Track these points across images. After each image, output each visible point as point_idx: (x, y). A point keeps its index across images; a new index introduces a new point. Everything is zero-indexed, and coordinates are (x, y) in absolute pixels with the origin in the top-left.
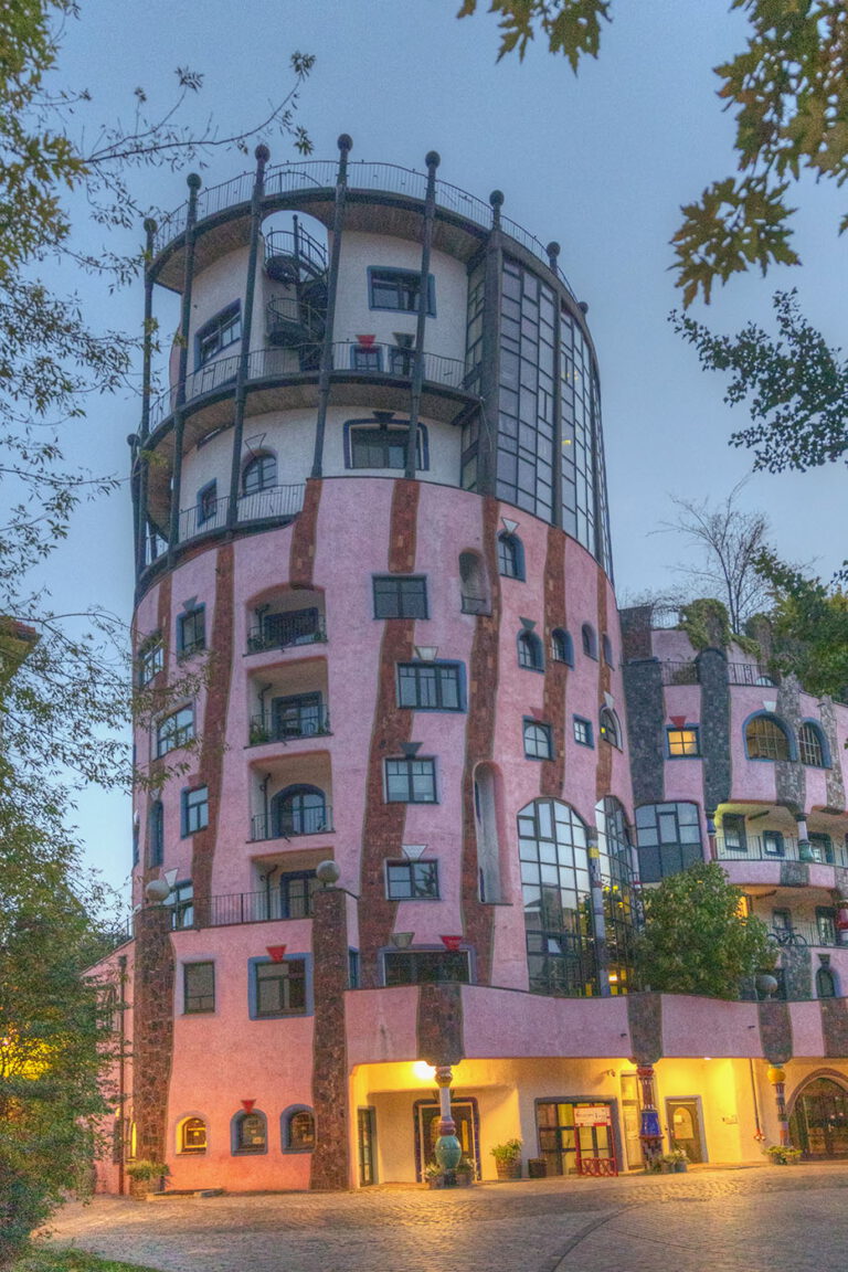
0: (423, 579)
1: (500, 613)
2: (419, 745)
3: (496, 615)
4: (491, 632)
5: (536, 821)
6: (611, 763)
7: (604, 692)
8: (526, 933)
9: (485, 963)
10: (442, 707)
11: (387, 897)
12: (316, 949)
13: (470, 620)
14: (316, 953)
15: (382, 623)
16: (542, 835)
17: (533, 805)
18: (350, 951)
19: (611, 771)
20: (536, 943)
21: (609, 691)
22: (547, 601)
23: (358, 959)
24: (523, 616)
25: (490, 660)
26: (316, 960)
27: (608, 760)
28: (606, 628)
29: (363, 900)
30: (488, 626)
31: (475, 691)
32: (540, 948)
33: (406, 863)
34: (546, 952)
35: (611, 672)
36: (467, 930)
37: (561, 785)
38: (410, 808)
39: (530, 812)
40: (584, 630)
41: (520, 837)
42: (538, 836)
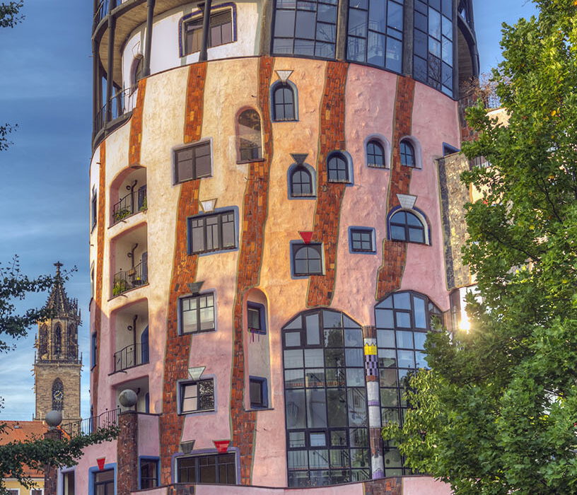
0: (207, 143)
1: (271, 156)
3: (267, 159)
4: (262, 174)
5: (303, 332)
6: (403, 261)
7: (398, 195)
8: (288, 432)
9: (248, 461)
10: (222, 248)
11: (179, 412)
12: (119, 458)
13: (244, 169)
14: (119, 464)
15: (179, 187)
16: (309, 343)
17: (300, 317)
18: (143, 460)
19: (402, 268)
20: (299, 440)
21: (406, 193)
22: (323, 132)
23: (160, 464)
24: (294, 152)
25: (260, 199)
26: (119, 469)
27: (399, 258)
28: (408, 132)
29: (163, 416)
30: (259, 169)
31: (246, 229)
32: (303, 443)
33: (193, 383)
34: (308, 447)
35: (413, 172)
36: (234, 435)
37: (330, 295)
38: (194, 337)
39: (297, 324)
40: (375, 142)
41: (284, 348)
42: (304, 345)
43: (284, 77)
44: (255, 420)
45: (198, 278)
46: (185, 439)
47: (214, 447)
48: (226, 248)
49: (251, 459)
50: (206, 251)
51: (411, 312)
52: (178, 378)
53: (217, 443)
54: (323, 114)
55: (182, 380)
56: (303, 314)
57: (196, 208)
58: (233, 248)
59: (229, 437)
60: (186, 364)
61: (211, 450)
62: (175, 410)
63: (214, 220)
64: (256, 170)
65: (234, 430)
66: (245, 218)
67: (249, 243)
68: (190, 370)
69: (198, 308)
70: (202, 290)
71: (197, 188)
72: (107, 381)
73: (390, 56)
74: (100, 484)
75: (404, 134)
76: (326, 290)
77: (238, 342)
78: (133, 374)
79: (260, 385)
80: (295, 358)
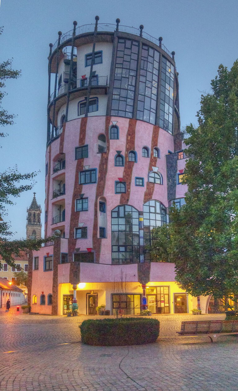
0: (87, 146)
1: (109, 151)
2: (83, 194)
3: (108, 152)
4: (106, 157)
5: (118, 212)
6: (153, 190)
7: (152, 167)
8: (112, 246)
9: (98, 255)
10: (91, 182)
11: (75, 238)
12: (54, 253)
13: (99, 155)
14: (54, 255)
15: (77, 161)
16: (120, 216)
17: (117, 207)
18: (62, 254)
19: (153, 192)
20: (115, 248)
21: (155, 166)
22: (127, 143)
23: (68, 255)
24: (117, 150)
25: (105, 166)
26: (54, 256)
27: (152, 189)
28: (156, 145)
29: (69, 239)
30: (105, 156)
31: (100, 176)
32: (117, 250)
33: (80, 228)
34: (119, 251)
35: (158, 159)
36: (94, 246)
37: (128, 200)
38: (81, 213)
39: (117, 209)
40: (146, 148)
41: (112, 217)
42: (118, 217)
43: (114, 123)
44: (101, 241)
45: (82, 193)
46: (76, 247)
47: (87, 250)
48: (93, 183)
49: (99, 255)
50: (85, 183)
51: (155, 207)
52: (75, 227)
53: (87, 249)
54: (127, 137)
55: (76, 227)
56: (119, 206)
57: (83, 168)
58: (95, 182)
59: (91, 247)
60: (78, 222)
61: (86, 251)
62: (74, 237)
63: (89, 173)
64: (104, 156)
65: (94, 244)
66: (99, 172)
67: (100, 181)
68: (79, 224)
69: (82, 203)
70: (84, 197)
71: (83, 161)
72: (50, 227)
73: (151, 118)
74: (48, 261)
75: (155, 146)
76: (126, 198)
77: (96, 215)
78: (59, 225)
79: (103, 230)
80: (115, 221)
